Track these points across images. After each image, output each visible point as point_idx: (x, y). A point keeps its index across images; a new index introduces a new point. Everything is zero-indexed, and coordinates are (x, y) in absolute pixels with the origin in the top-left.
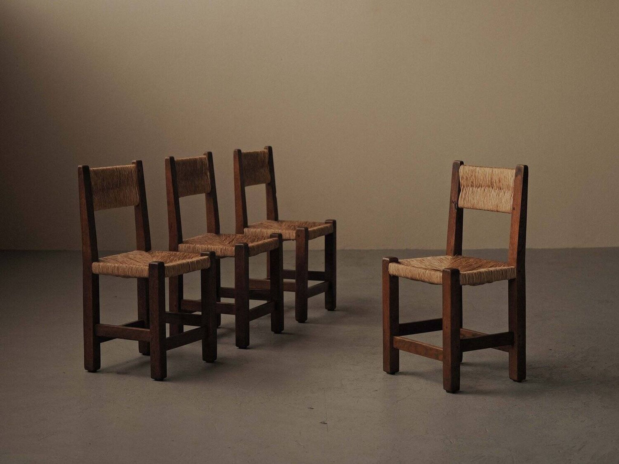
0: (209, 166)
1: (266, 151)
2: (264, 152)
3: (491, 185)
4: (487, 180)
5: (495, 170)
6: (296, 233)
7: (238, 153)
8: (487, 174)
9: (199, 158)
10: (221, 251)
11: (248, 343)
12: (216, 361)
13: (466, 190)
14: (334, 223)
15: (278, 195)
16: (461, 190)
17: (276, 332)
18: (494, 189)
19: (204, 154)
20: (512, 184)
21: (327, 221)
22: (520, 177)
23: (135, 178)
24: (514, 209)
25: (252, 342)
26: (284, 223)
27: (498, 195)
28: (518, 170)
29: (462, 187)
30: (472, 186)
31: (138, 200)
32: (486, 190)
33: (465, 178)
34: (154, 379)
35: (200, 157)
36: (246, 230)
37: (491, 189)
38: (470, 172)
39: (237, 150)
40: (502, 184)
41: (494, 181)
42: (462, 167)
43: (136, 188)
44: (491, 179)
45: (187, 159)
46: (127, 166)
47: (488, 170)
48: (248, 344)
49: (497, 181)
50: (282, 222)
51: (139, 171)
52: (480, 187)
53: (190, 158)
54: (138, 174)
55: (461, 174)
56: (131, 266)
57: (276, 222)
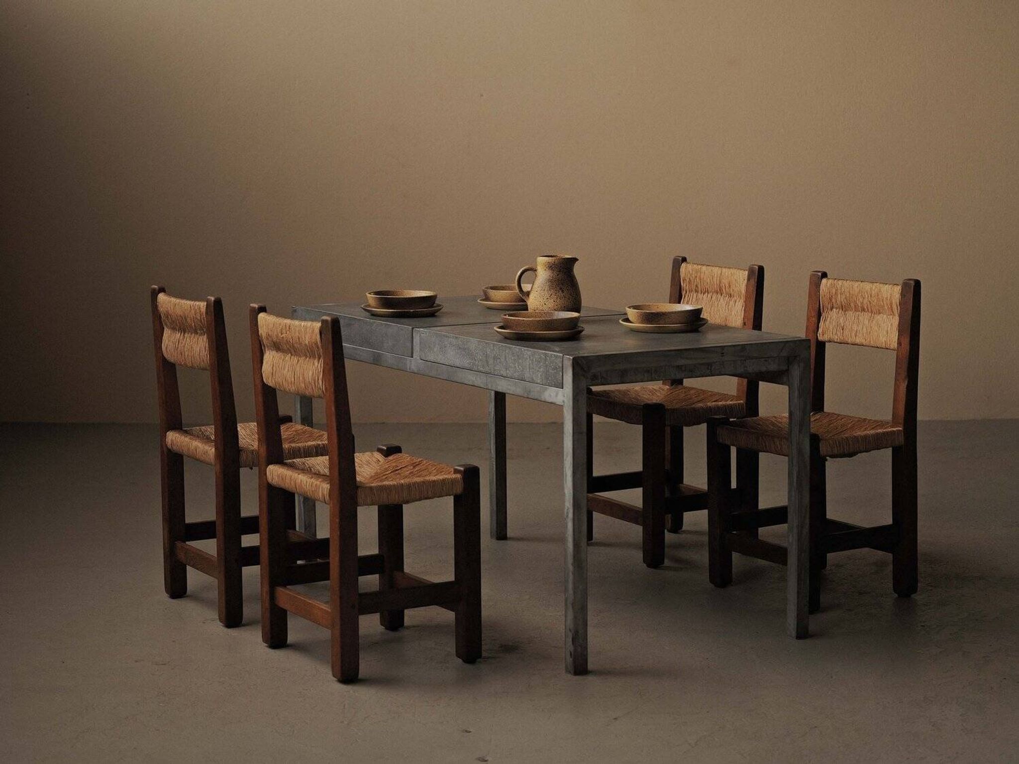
3: (719, 291)
4: (715, 283)
5: (724, 270)
8: (716, 276)
13: (688, 296)
16: (682, 296)
18: (723, 296)
20: (743, 288)
22: (753, 282)
24: (745, 324)
27: (728, 304)
28: (751, 271)
29: (684, 292)
30: (697, 291)
32: (714, 298)
33: (688, 280)
37: (719, 295)
38: (694, 273)
40: (733, 290)
41: (723, 285)
42: (684, 265)
44: (720, 282)
47: (716, 270)
49: (727, 285)
52: (706, 293)
55: (682, 275)
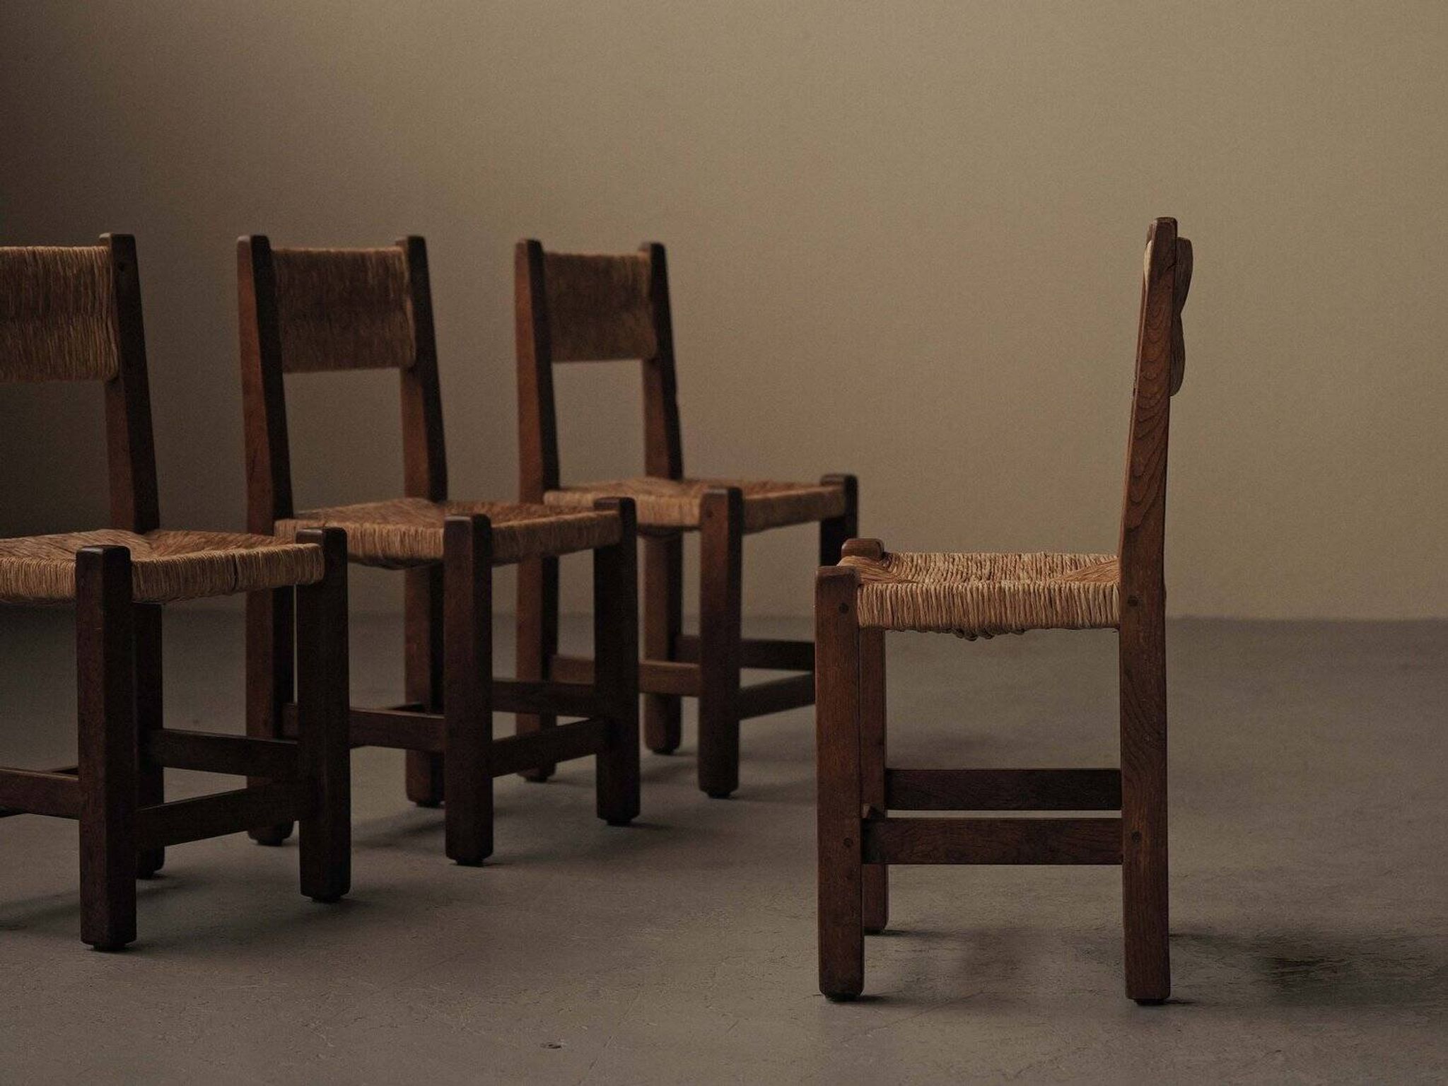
0: (412, 280)
1: (645, 256)
2: (634, 261)
6: (702, 506)
7: (533, 250)
9: (377, 253)
10: (402, 541)
11: (488, 848)
12: (344, 897)
14: (851, 485)
15: (682, 400)
17: (613, 821)
19: (398, 244)
21: (828, 479)
23: (104, 289)
25: (501, 845)
26: (696, 488)
31: (114, 361)
34: (92, 946)
35: (382, 249)
36: (550, 497)
39: (524, 242)
43: (110, 324)
45: (328, 252)
46: (76, 248)
48: (489, 850)
50: (691, 483)
51: (120, 267)
53: (342, 250)
54: (116, 282)
56: (27, 560)
57: (673, 483)
